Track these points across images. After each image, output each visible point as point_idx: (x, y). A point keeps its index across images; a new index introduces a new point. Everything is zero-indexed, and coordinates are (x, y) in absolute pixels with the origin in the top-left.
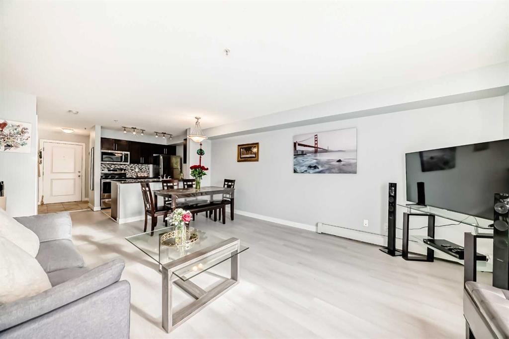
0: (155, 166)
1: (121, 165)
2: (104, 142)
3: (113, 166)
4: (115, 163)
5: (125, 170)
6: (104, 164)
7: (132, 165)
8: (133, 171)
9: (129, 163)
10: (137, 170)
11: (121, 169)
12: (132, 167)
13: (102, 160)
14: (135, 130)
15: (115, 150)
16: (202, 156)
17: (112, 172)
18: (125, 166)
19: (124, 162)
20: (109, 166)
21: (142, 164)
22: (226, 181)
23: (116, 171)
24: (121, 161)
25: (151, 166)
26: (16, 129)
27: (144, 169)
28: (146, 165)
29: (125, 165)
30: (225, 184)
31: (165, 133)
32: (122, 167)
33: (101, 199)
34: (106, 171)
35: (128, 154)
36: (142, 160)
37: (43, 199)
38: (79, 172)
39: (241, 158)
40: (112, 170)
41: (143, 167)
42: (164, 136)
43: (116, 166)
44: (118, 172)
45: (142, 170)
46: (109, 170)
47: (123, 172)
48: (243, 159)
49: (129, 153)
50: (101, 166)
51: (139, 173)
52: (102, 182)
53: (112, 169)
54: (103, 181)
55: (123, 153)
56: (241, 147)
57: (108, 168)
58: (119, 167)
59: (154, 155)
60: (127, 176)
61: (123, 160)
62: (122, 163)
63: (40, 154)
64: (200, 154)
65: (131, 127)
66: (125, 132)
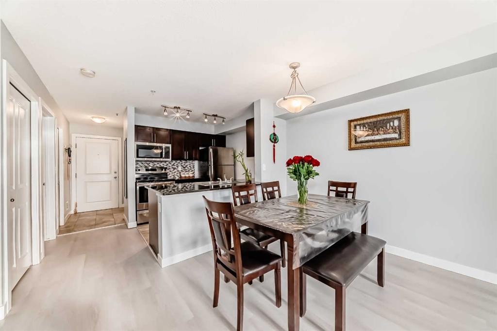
0: (201, 162)
1: (161, 162)
2: (139, 130)
3: (151, 164)
4: (154, 159)
5: (166, 169)
6: (141, 161)
7: (174, 162)
8: (175, 170)
9: (170, 160)
10: (180, 168)
11: (162, 168)
12: (173, 165)
13: (138, 157)
14: (179, 111)
15: (154, 142)
17: (150, 172)
18: (165, 164)
19: (165, 158)
20: (146, 165)
21: (186, 160)
22: (332, 184)
23: (155, 170)
24: (161, 157)
25: (196, 163)
27: (188, 166)
28: (191, 161)
29: (166, 162)
30: (329, 190)
31: (216, 116)
32: (161, 165)
33: (136, 211)
34: (143, 172)
35: (169, 148)
36: (186, 155)
37: (76, 206)
38: (115, 173)
39: (357, 143)
40: (152, 170)
41: (186, 164)
42: (215, 119)
43: (156, 163)
44: (158, 172)
45: (186, 168)
46: (147, 170)
47: (163, 171)
48: (360, 145)
49: (170, 146)
50: (137, 164)
51: (182, 173)
52: (138, 188)
53: (150, 168)
54: (139, 185)
55: (164, 145)
56: (355, 123)
57: (146, 167)
58: (158, 166)
59: (200, 148)
60: (169, 177)
61: (164, 156)
62: (162, 159)
63: (69, 151)
64: (273, 141)
65: (173, 106)
66: (166, 114)
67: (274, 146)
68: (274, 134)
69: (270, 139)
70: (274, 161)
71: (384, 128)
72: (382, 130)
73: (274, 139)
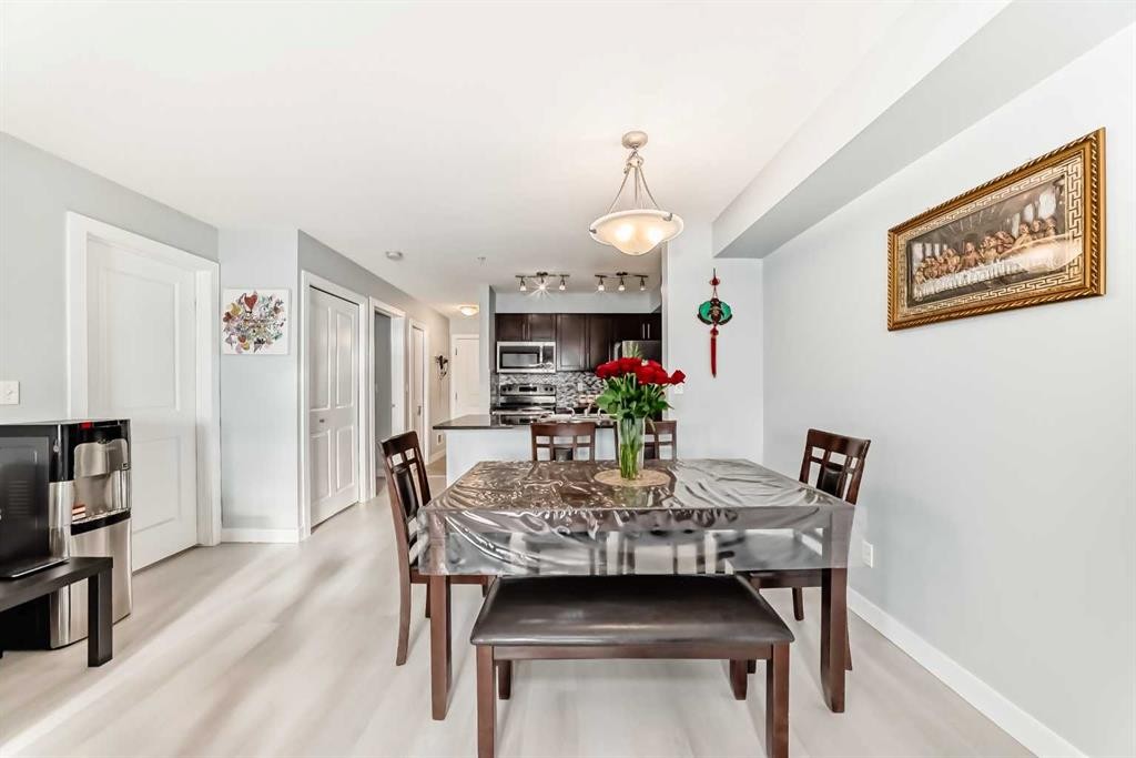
1: (545, 374)
2: (506, 322)
3: (528, 379)
4: (528, 371)
7: (570, 375)
8: (572, 391)
10: (581, 387)
11: (546, 386)
12: (568, 380)
13: (502, 366)
14: (546, 279)
15: (526, 340)
16: (718, 328)
18: (553, 379)
21: (588, 371)
22: (816, 438)
23: (534, 390)
26: (267, 306)
27: (595, 383)
30: (808, 459)
31: (624, 275)
32: (548, 380)
34: (517, 392)
35: (552, 348)
39: (912, 302)
42: (622, 283)
44: (539, 392)
45: (593, 387)
49: (553, 344)
51: (581, 396)
55: (540, 345)
56: (909, 233)
58: (541, 382)
59: (617, 346)
63: (442, 361)
64: (709, 318)
65: (535, 273)
66: (523, 288)
67: (714, 332)
68: (715, 302)
69: (700, 316)
70: (714, 372)
71: (1000, 235)
72: (993, 243)
73: (715, 314)
